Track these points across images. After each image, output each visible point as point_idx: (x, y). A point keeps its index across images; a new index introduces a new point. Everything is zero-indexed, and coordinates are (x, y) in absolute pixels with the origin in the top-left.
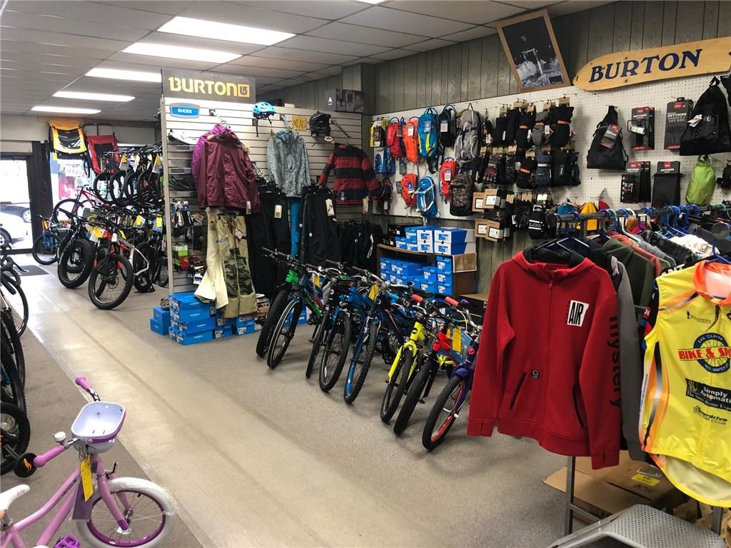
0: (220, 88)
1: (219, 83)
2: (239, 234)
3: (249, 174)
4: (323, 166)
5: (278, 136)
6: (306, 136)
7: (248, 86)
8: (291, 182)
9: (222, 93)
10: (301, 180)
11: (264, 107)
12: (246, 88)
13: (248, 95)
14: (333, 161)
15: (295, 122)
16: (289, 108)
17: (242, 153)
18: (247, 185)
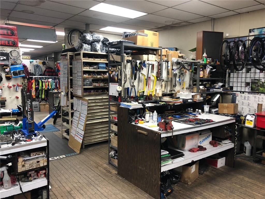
0: (24, 57)
1: (24, 56)
2: (26, 82)
3: (28, 72)
4: (44, 70)
5: (35, 65)
6: (41, 65)
7: (30, 57)
8: (37, 73)
9: (24, 58)
10: (40, 73)
11: (31, 61)
12: (29, 57)
13: (30, 58)
14: (46, 70)
15: (39, 63)
16: (38, 60)
17: (27, 69)
18: (27, 73)
